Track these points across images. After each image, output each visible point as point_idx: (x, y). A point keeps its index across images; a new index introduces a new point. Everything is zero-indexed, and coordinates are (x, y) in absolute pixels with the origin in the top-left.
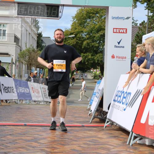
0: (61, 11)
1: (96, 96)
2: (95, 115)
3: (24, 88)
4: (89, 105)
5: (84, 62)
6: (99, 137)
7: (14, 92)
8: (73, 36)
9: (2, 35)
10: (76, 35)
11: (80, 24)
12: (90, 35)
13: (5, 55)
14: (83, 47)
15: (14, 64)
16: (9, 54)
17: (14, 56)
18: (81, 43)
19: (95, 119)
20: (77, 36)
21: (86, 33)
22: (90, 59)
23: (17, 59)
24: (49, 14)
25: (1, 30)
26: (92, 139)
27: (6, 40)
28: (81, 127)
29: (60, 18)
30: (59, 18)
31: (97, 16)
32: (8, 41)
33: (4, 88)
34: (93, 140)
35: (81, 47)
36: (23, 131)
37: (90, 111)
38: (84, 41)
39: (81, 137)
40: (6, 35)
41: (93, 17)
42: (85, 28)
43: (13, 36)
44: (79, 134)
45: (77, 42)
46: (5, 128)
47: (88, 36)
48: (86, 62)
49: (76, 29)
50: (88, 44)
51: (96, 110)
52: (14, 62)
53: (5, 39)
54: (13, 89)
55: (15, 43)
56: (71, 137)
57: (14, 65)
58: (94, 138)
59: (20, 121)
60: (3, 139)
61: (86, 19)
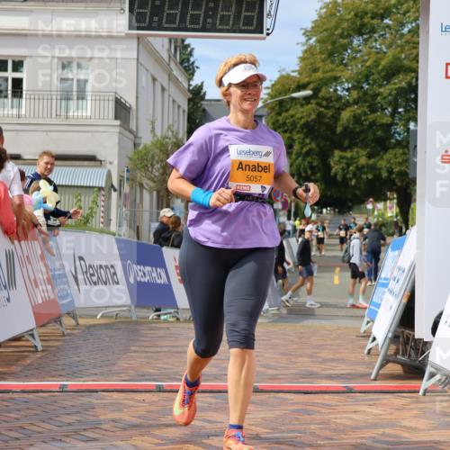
0: (272, 13)
1: (391, 292)
2: (389, 353)
3: (148, 269)
4: (366, 319)
5: (345, 180)
6: (405, 427)
7: (117, 283)
8: (308, 92)
9: (75, 97)
10: (316, 91)
11: (331, 55)
12: (362, 88)
13: (86, 163)
14: (339, 130)
15: (115, 190)
16: (99, 157)
17: (116, 163)
18: (333, 116)
19: (390, 365)
20: (321, 94)
21: (349, 83)
22: (363, 167)
23: (125, 175)
24: (231, 22)
25: (73, 79)
26: (381, 431)
27: (89, 114)
28: (343, 392)
29: (268, 34)
30: (265, 35)
31: (388, 26)
32: (93, 117)
33: (84, 270)
34: (384, 435)
35: (332, 128)
36: (153, 408)
37: (371, 339)
38: (343, 109)
39: (345, 426)
40: (89, 98)
41: (373, 31)
42: (346, 65)
43: (111, 98)
44: (339, 416)
45: (320, 115)
46: (95, 401)
47: (355, 94)
48: (351, 179)
49: (315, 70)
50: (357, 119)
51: (390, 335)
52: (115, 183)
53: (84, 111)
54: (115, 274)
55: (118, 122)
56: (312, 427)
57: (114, 195)
58: (388, 431)
59: (143, 377)
60: (90, 434)
61: (349, 36)
